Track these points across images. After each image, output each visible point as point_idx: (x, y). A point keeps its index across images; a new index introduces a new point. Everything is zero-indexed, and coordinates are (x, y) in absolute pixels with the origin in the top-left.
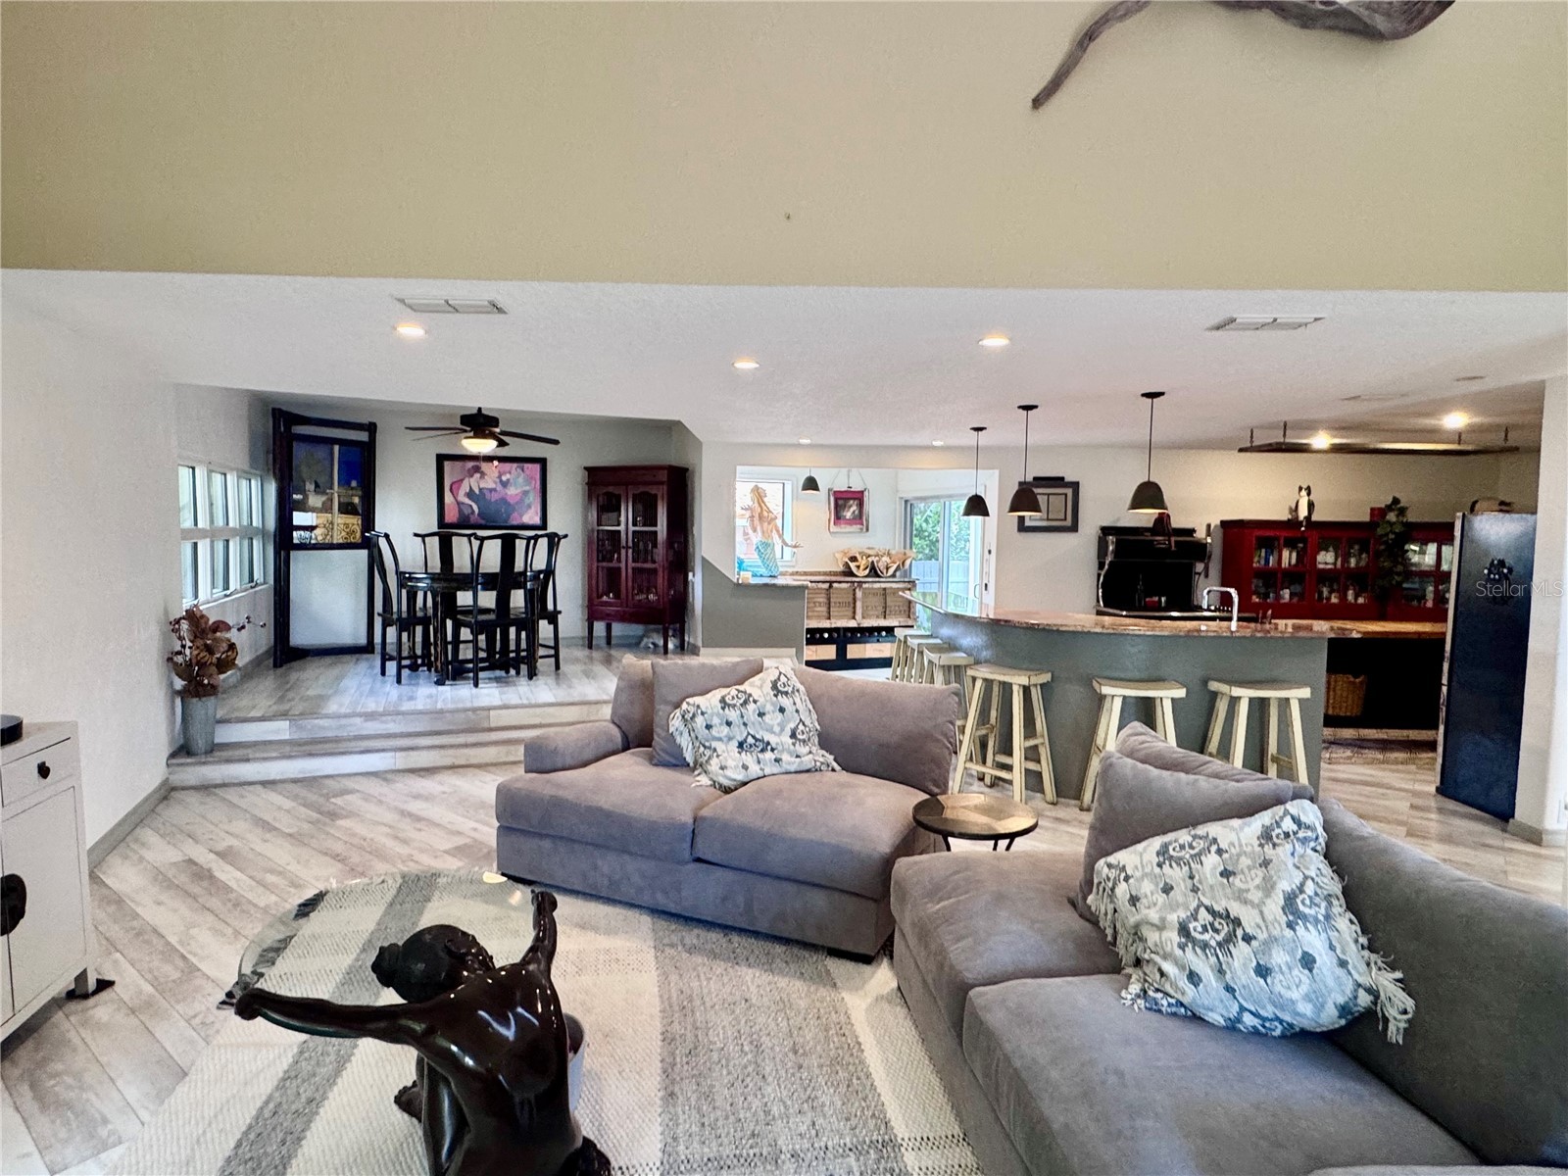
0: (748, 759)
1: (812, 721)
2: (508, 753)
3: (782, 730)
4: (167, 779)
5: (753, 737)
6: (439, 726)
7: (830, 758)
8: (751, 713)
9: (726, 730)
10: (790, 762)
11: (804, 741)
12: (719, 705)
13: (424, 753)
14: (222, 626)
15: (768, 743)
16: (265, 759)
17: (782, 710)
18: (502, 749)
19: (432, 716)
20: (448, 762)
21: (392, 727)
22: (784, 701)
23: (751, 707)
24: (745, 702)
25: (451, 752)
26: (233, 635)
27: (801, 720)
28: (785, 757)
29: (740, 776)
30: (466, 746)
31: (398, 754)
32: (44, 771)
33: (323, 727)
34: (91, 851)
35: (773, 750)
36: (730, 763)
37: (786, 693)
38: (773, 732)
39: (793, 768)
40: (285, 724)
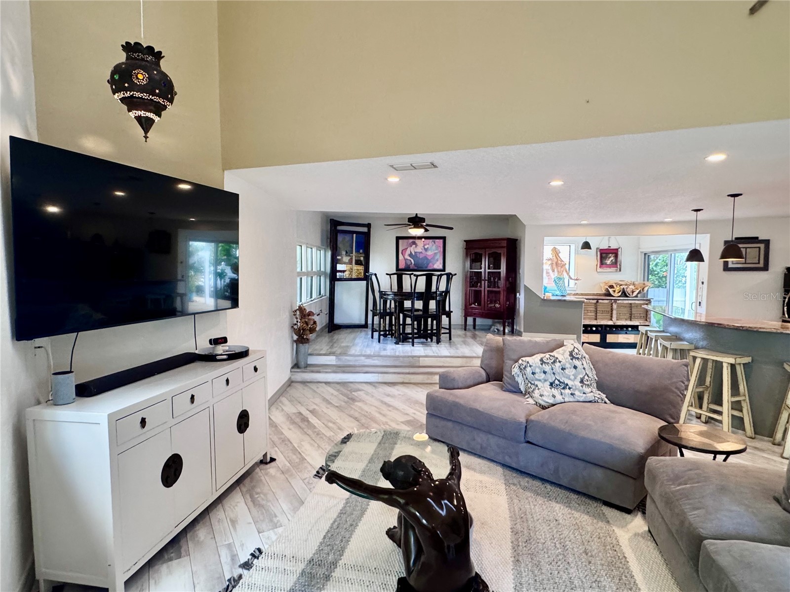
0: (555, 392)
1: (593, 375)
2: (428, 378)
3: (575, 378)
4: (290, 378)
5: (559, 381)
6: (397, 363)
7: (604, 396)
8: (557, 368)
9: (543, 376)
10: (580, 396)
11: (588, 385)
12: (540, 363)
13: (391, 376)
14: (311, 314)
15: (567, 385)
16: (326, 372)
17: (575, 367)
18: (426, 376)
19: (394, 358)
20: (401, 380)
21: (377, 362)
22: (577, 363)
23: (558, 364)
24: (554, 362)
25: (402, 376)
26: (316, 318)
27: (586, 373)
28: (577, 393)
29: (551, 401)
30: (409, 373)
31: (380, 375)
32: (256, 369)
33: (347, 360)
35: (570, 388)
36: (545, 393)
37: (578, 358)
38: (570, 379)
39: (581, 399)
40: (334, 358)
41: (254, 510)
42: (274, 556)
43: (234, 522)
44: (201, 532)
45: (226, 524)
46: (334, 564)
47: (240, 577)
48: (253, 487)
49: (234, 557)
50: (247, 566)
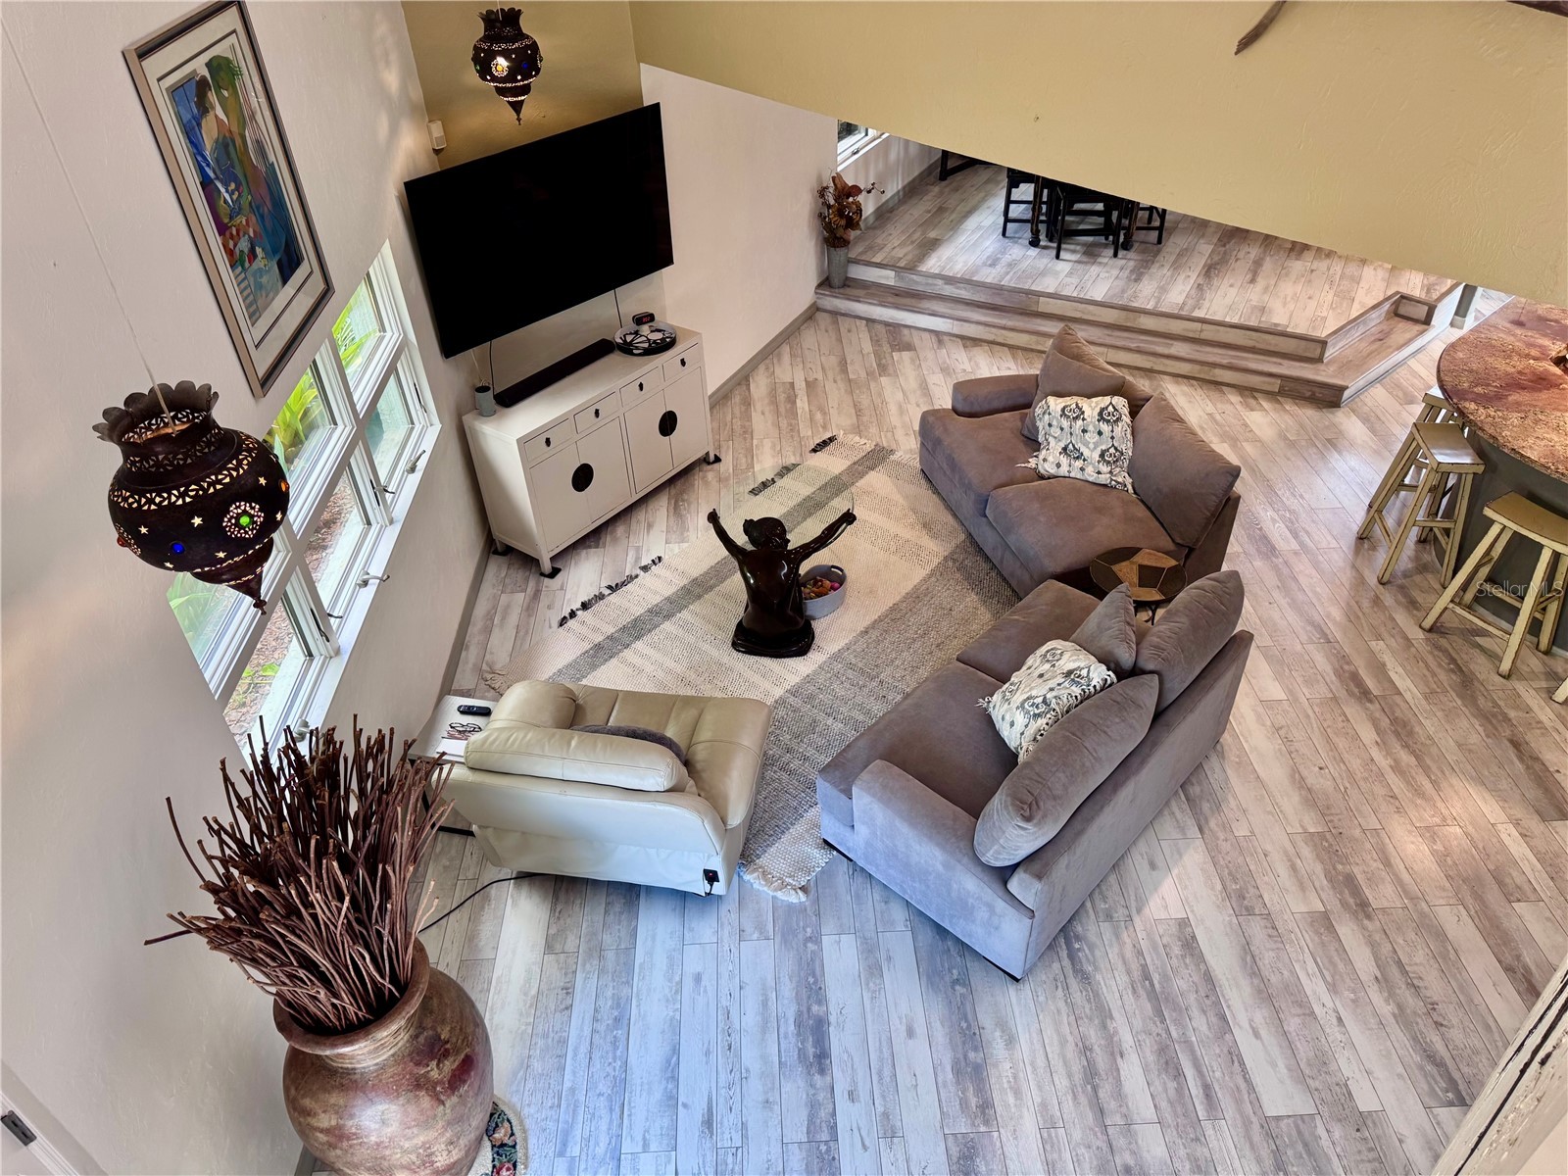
0: (1064, 460)
1: (1125, 449)
2: (1038, 343)
3: (1095, 448)
4: (815, 302)
5: (1074, 446)
6: (999, 301)
7: (1129, 481)
8: (1078, 426)
9: (1059, 432)
10: (1090, 474)
11: (1109, 462)
12: (1060, 413)
13: (973, 326)
14: (855, 190)
15: (1082, 454)
16: (870, 303)
17: (1100, 433)
18: (1034, 338)
19: (994, 291)
20: (991, 337)
21: (964, 293)
22: (1105, 428)
23: (1080, 422)
25: (994, 330)
26: (860, 198)
27: (1113, 445)
28: (1090, 470)
29: (1053, 470)
30: (1004, 328)
31: (955, 322)
32: (683, 363)
33: (916, 282)
34: (710, 397)
35: (1084, 460)
36: (1050, 459)
37: (1108, 421)
38: (1088, 448)
39: (1091, 479)
40: (892, 274)
41: (672, 519)
42: (669, 567)
43: (650, 526)
44: (620, 530)
45: (643, 525)
46: (711, 588)
47: (637, 576)
48: (682, 492)
49: (638, 559)
50: (645, 569)
